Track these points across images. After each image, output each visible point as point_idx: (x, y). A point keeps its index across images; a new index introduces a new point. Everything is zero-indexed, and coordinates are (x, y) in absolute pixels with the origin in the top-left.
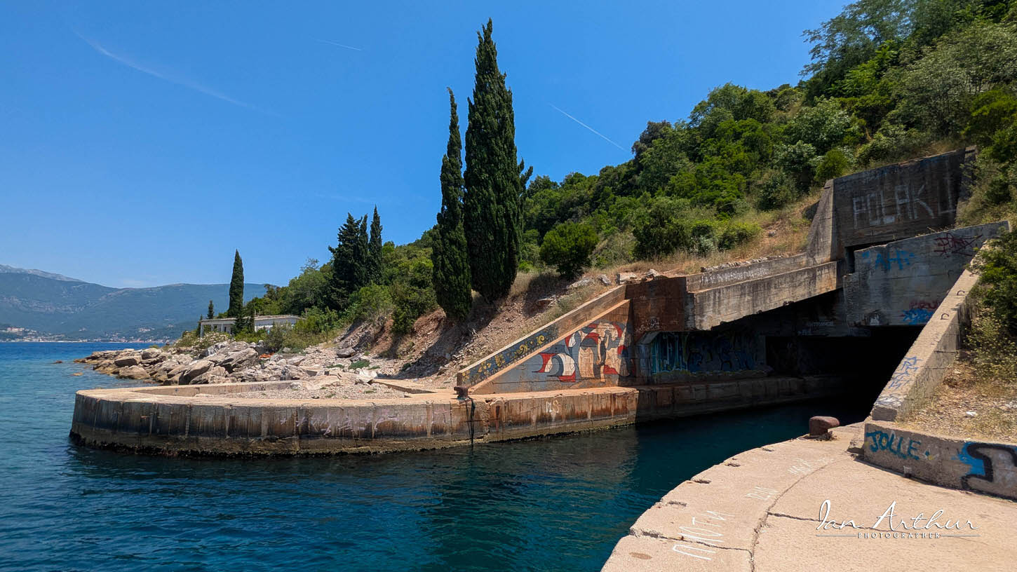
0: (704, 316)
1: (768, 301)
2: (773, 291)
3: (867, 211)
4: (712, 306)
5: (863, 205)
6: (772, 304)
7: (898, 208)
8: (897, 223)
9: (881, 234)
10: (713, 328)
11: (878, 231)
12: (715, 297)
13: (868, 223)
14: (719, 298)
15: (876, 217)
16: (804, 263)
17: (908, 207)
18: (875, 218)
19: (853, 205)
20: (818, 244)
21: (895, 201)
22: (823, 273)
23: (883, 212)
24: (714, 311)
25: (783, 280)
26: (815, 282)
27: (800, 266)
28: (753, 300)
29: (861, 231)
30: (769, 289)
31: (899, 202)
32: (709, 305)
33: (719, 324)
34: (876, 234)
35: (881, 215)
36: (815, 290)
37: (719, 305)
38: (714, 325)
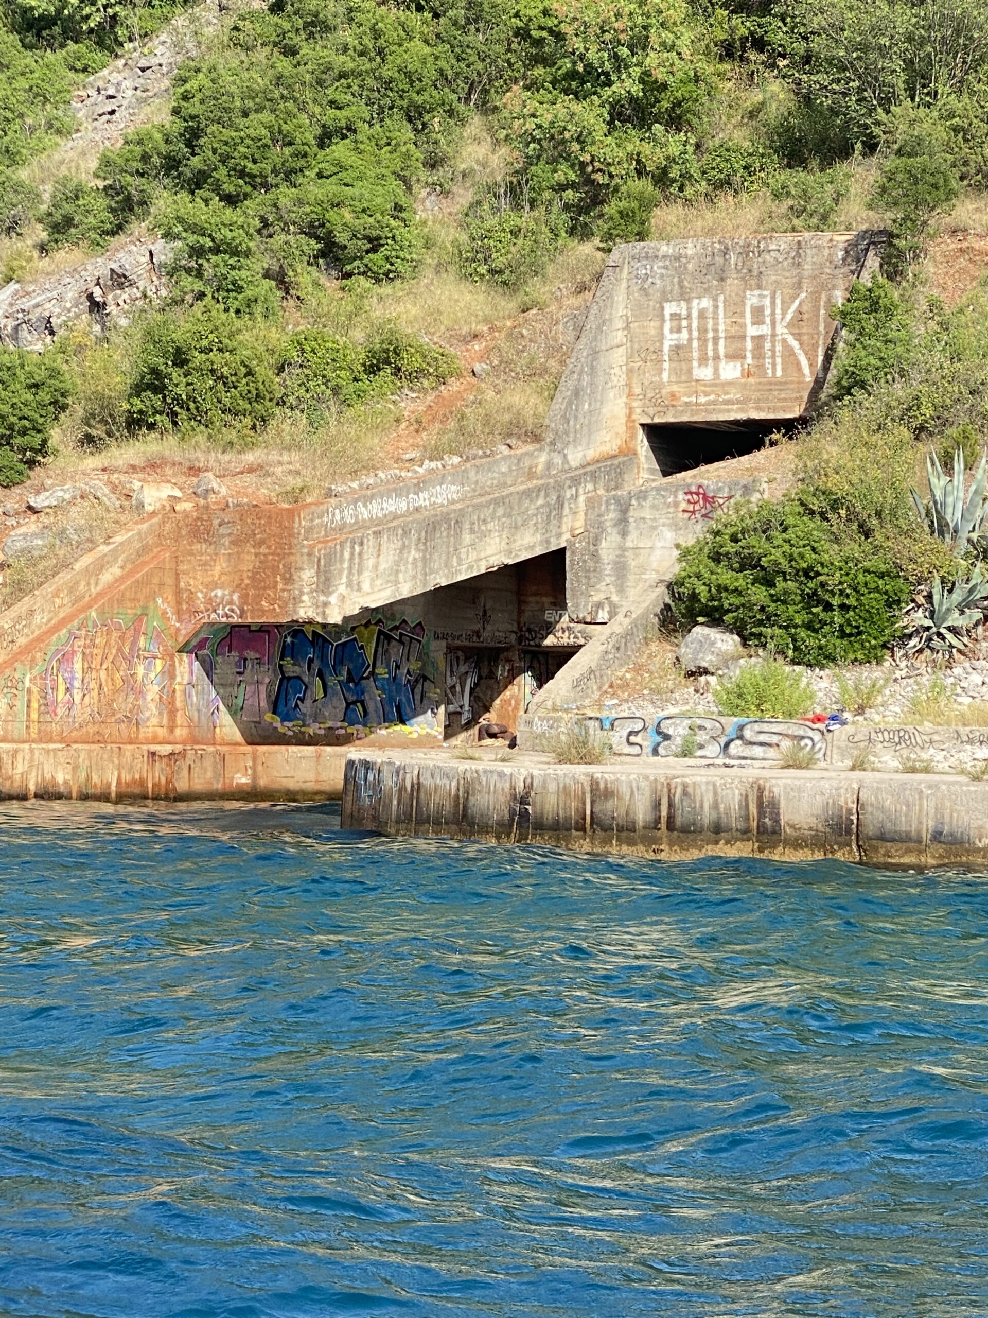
0: (330, 594)
1: (455, 561)
2: (467, 538)
3: (690, 340)
4: (346, 572)
5: (684, 323)
6: (464, 567)
7: (749, 345)
8: (743, 381)
9: (714, 403)
10: (346, 619)
11: (707, 394)
12: (352, 554)
13: (690, 371)
14: (360, 554)
15: (707, 360)
16: (540, 467)
17: (768, 346)
18: (703, 360)
19: (663, 320)
20: (576, 418)
21: (744, 326)
22: (581, 491)
23: (722, 351)
24: (349, 585)
25: (487, 512)
26: (560, 517)
27: (531, 475)
28: (424, 559)
29: (675, 388)
30: (458, 535)
31: (752, 331)
32: (341, 571)
33: (357, 611)
34: (702, 400)
35: (717, 358)
36: (559, 535)
37: (360, 572)
38: (348, 614)
